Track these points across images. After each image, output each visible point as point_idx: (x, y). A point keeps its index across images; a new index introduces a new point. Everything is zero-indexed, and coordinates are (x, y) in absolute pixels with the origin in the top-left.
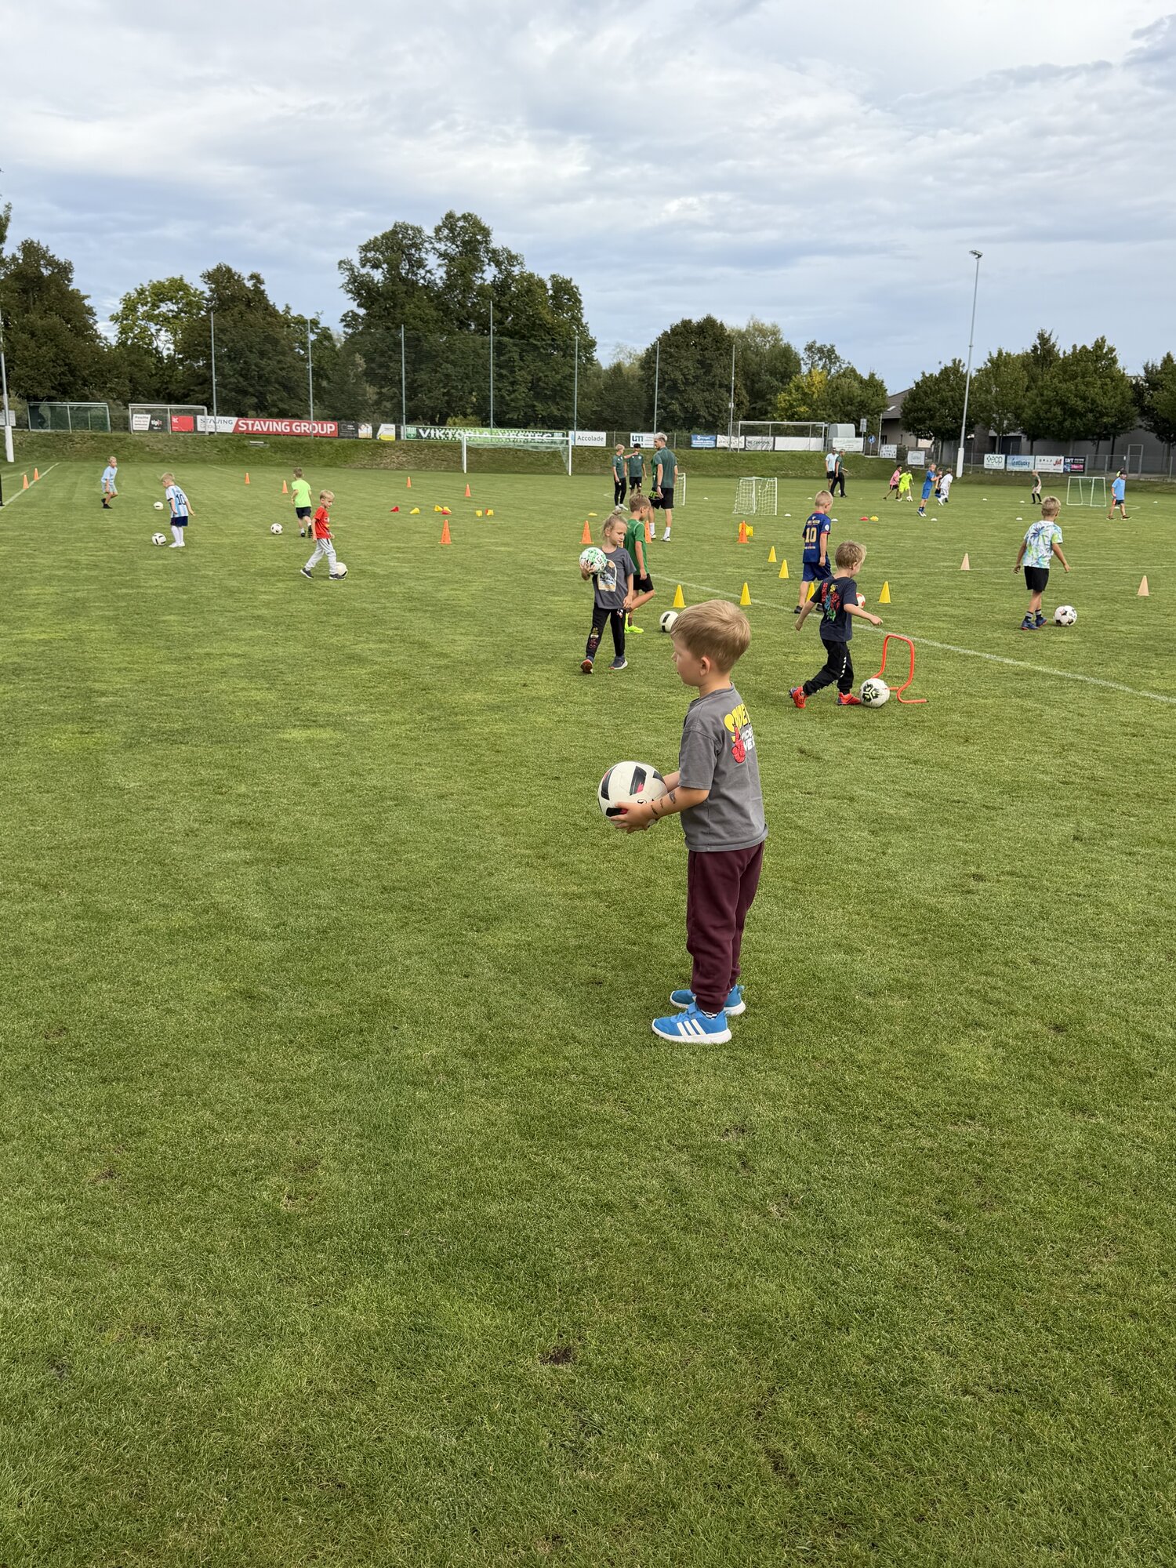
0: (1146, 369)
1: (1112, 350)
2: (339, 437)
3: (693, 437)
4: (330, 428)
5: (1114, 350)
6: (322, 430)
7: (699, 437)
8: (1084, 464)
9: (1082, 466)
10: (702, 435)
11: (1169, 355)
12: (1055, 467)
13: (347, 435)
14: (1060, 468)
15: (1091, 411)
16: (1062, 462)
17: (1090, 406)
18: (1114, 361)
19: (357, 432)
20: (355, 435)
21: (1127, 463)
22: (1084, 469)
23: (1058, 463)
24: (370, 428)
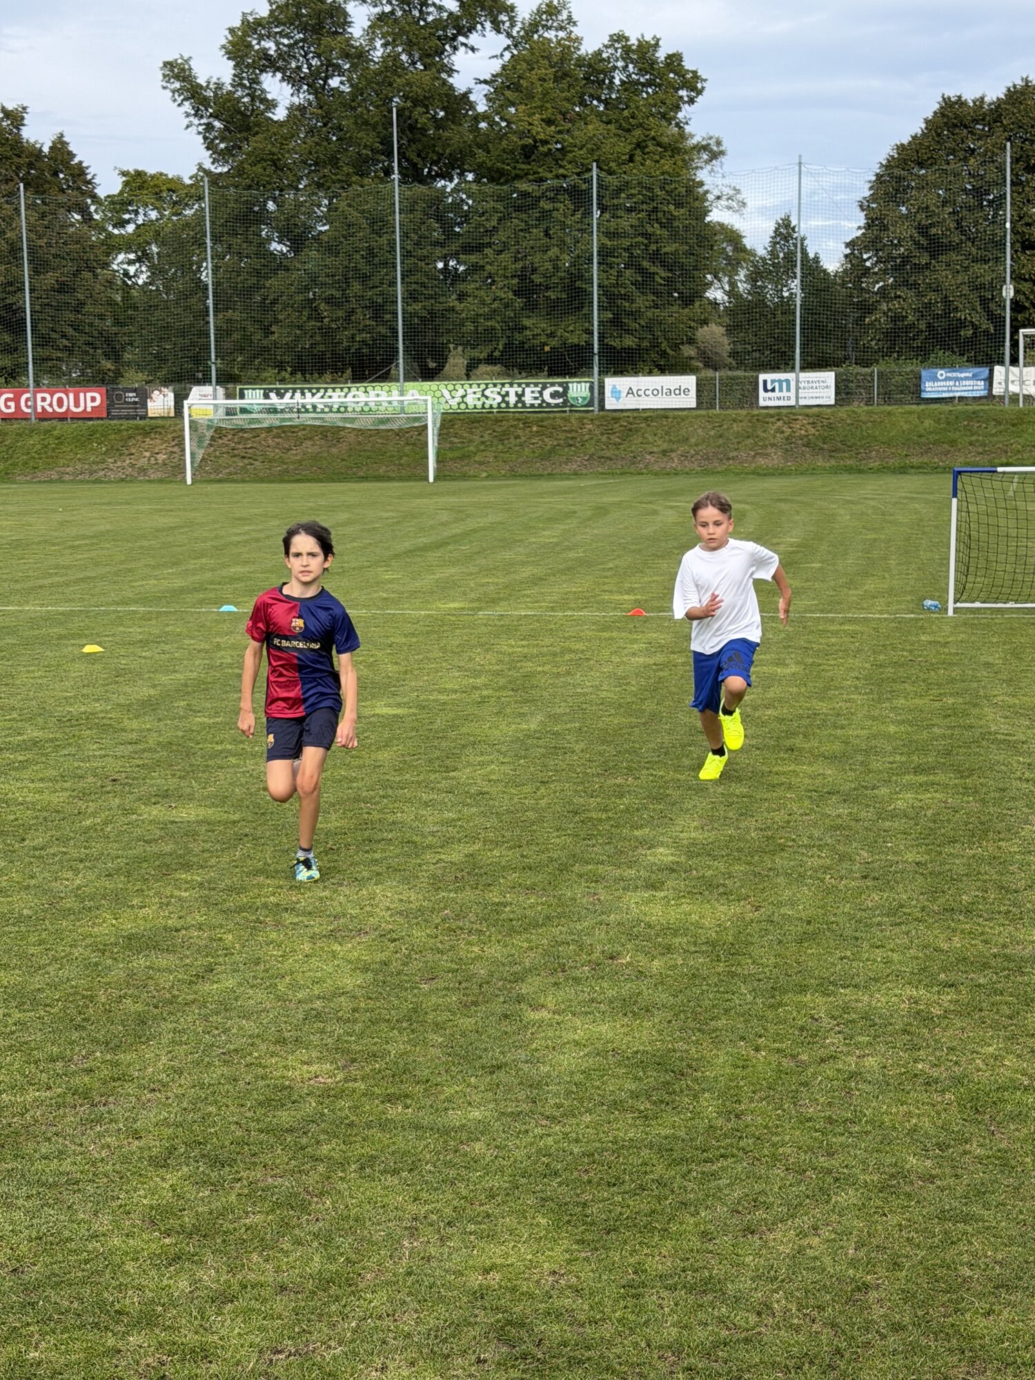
2: (109, 416)
3: (924, 373)
4: (91, 400)
6: (77, 404)
7: (941, 373)
10: (951, 366)
13: (124, 412)
19: (145, 406)
20: (141, 412)
24: (171, 395)
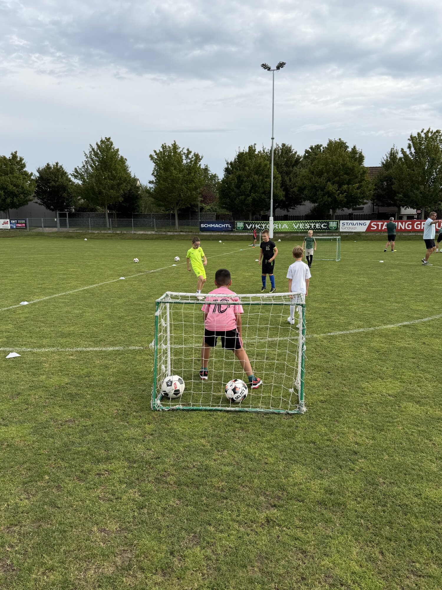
0: (38, 171)
1: (21, 159)
5: (23, 159)
8: (25, 224)
9: (24, 225)
11: (48, 165)
12: (5, 225)
14: (8, 226)
15: (22, 193)
16: (9, 222)
17: (21, 190)
18: (24, 166)
21: (58, 222)
22: (26, 226)
23: (5, 223)
